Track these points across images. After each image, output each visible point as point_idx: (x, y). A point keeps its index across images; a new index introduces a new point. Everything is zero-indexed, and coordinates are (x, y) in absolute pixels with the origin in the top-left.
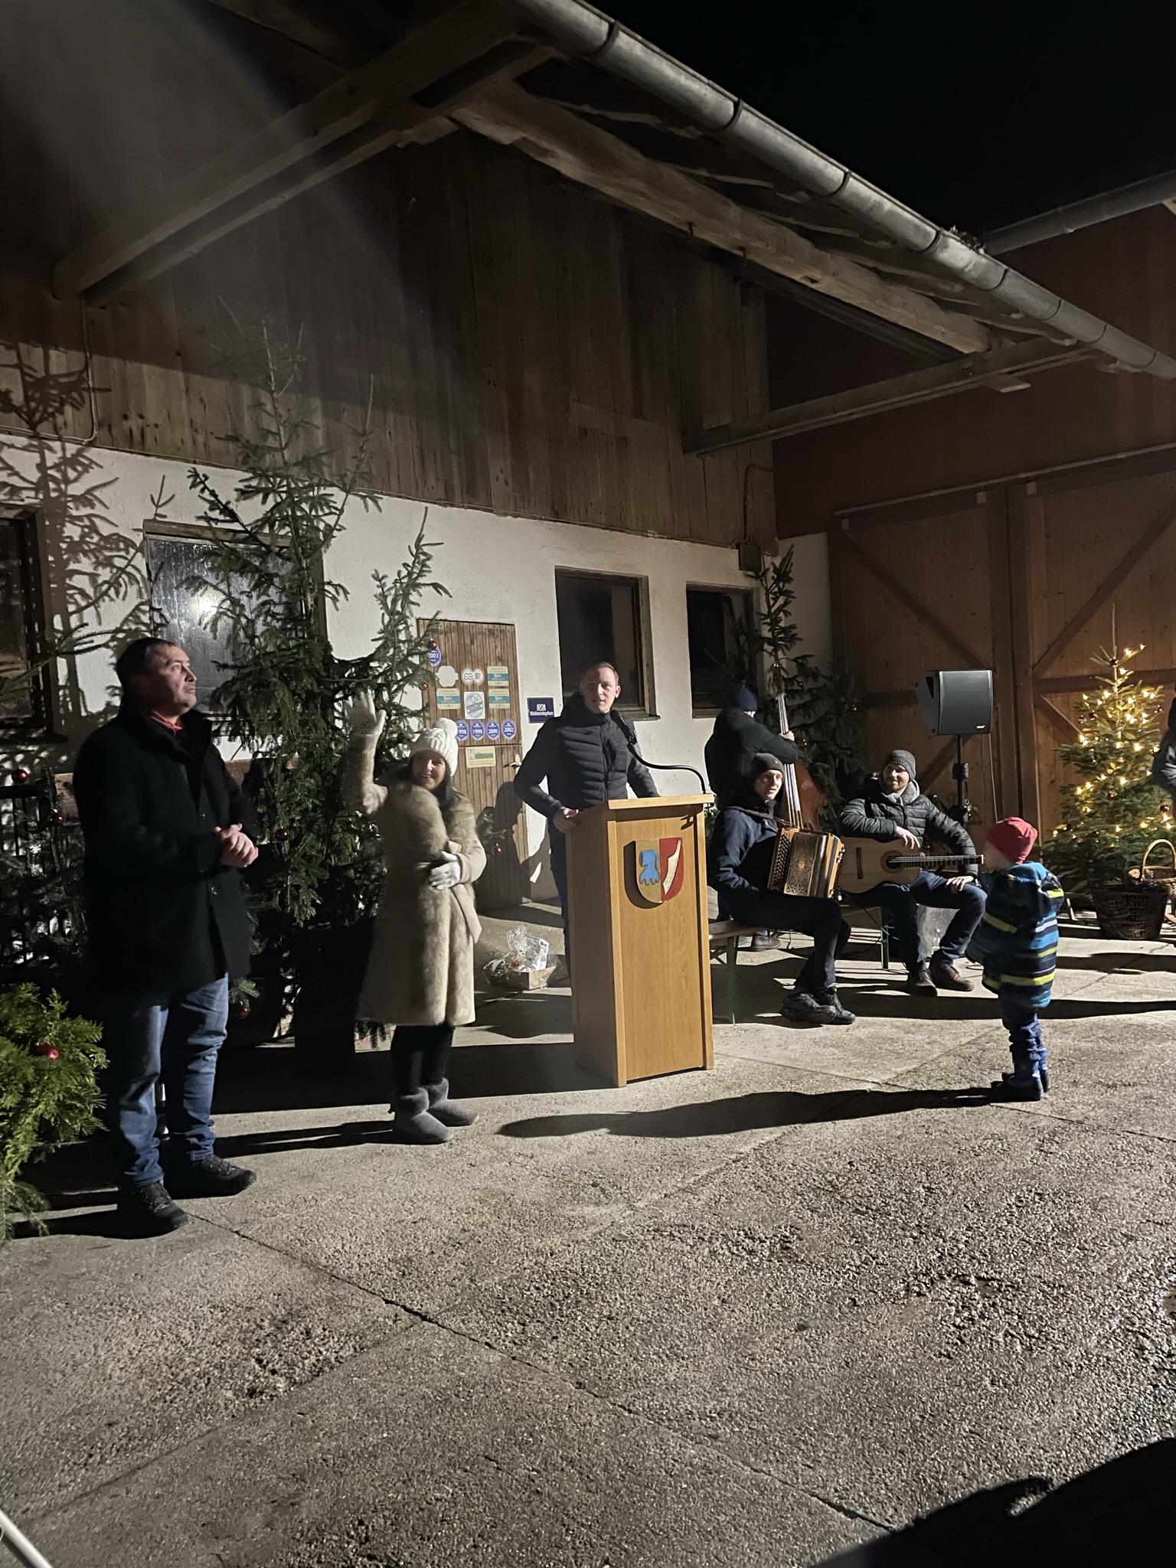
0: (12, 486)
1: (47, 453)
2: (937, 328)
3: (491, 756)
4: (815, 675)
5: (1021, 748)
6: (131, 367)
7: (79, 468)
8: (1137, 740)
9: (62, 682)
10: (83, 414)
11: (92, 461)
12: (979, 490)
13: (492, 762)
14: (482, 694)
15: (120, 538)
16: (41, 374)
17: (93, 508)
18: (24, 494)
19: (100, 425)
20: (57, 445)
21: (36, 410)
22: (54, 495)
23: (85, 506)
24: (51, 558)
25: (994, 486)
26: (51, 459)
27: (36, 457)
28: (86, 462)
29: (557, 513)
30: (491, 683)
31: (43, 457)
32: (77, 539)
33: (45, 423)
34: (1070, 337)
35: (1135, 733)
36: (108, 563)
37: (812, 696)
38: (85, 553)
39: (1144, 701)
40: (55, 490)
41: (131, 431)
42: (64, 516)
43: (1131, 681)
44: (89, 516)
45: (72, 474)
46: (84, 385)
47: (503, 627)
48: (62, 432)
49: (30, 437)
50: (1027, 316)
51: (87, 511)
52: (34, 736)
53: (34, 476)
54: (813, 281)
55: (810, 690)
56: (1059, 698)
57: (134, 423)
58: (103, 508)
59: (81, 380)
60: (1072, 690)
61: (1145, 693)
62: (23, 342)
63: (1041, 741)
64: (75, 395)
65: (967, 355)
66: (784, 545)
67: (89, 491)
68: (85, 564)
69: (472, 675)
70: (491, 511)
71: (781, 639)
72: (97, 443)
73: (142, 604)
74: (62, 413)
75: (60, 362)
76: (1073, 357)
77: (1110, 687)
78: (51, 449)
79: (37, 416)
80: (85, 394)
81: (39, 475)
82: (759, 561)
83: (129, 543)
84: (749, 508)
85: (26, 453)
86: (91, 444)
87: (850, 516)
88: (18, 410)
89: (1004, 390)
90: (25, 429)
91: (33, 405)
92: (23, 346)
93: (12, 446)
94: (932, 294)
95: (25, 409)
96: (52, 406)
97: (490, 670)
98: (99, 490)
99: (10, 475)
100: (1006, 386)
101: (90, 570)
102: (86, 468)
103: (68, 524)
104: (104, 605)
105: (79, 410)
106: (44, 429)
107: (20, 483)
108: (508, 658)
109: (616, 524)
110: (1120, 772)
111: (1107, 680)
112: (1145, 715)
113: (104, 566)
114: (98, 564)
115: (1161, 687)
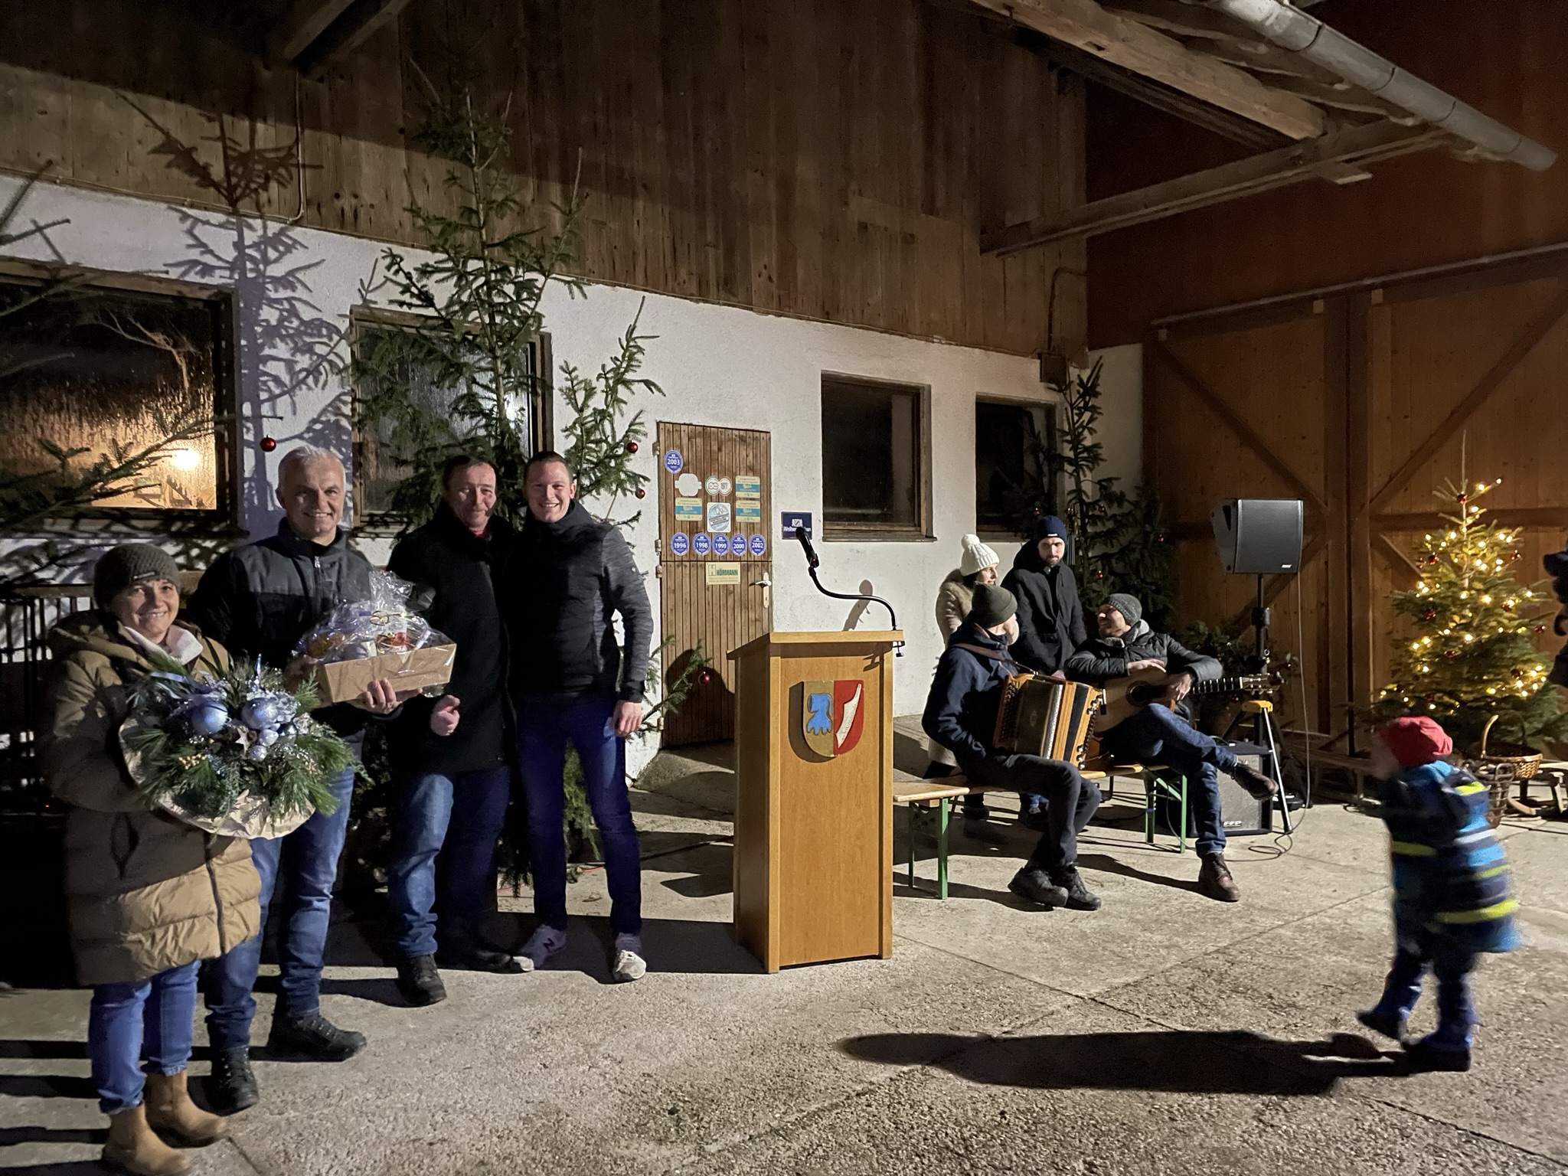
0: (205, 265)
1: (246, 231)
2: (1257, 107)
3: (734, 572)
4: (1120, 499)
5: (1353, 593)
6: (347, 144)
7: (281, 248)
8: (1486, 591)
9: (247, 474)
10: (288, 193)
11: (295, 241)
12: (1314, 298)
13: (736, 580)
14: (728, 505)
15: (322, 323)
16: (245, 147)
17: (294, 291)
18: (218, 272)
19: (309, 203)
20: (257, 223)
21: (237, 185)
22: (250, 275)
23: (285, 288)
24: (243, 342)
25: (1333, 294)
26: (250, 237)
27: (233, 235)
28: (290, 242)
29: (828, 314)
30: (738, 494)
31: (241, 236)
32: (274, 322)
33: (247, 199)
34: (1412, 115)
35: (1483, 581)
36: (309, 349)
37: (1116, 521)
38: (283, 338)
39: (1497, 544)
40: (252, 270)
41: (343, 210)
42: (261, 299)
43: (1484, 521)
44: (289, 300)
45: (272, 254)
46: (294, 161)
47: (757, 434)
48: (265, 210)
49: (229, 214)
50: (1355, 86)
51: (288, 293)
52: (216, 529)
53: (230, 254)
54: (1100, 48)
55: (1114, 516)
56: (1401, 537)
57: (346, 203)
58: (306, 291)
59: (290, 155)
60: (1415, 528)
61: (1501, 536)
62: (227, 113)
63: (1377, 586)
64: (282, 171)
65: (1297, 142)
66: (1093, 356)
67: (292, 273)
68: (282, 350)
69: (717, 485)
70: (751, 309)
71: (1084, 459)
72: (305, 221)
73: (344, 394)
74: (266, 189)
75: (268, 135)
76: (1423, 143)
77: (1455, 527)
78: (251, 227)
79: (239, 191)
80: (294, 170)
81: (235, 254)
82: (1064, 371)
83: (333, 329)
84: (1056, 315)
85: (223, 231)
86: (296, 223)
87: (1169, 326)
88: (217, 186)
89: (1341, 181)
90: (225, 206)
91: (234, 180)
92: (227, 119)
93: (207, 223)
94: (1243, 64)
95: (225, 185)
96: (255, 182)
97: (739, 480)
98: (302, 272)
99: (202, 253)
100: (1342, 176)
101: (287, 356)
102: (289, 249)
103: (264, 307)
104: (302, 393)
105: (285, 186)
106: (244, 206)
107: (213, 262)
108: (761, 468)
109: (898, 326)
110: (1466, 627)
111: (1453, 519)
112: (1500, 562)
113: (303, 353)
114: (296, 350)
115: (1519, 529)
